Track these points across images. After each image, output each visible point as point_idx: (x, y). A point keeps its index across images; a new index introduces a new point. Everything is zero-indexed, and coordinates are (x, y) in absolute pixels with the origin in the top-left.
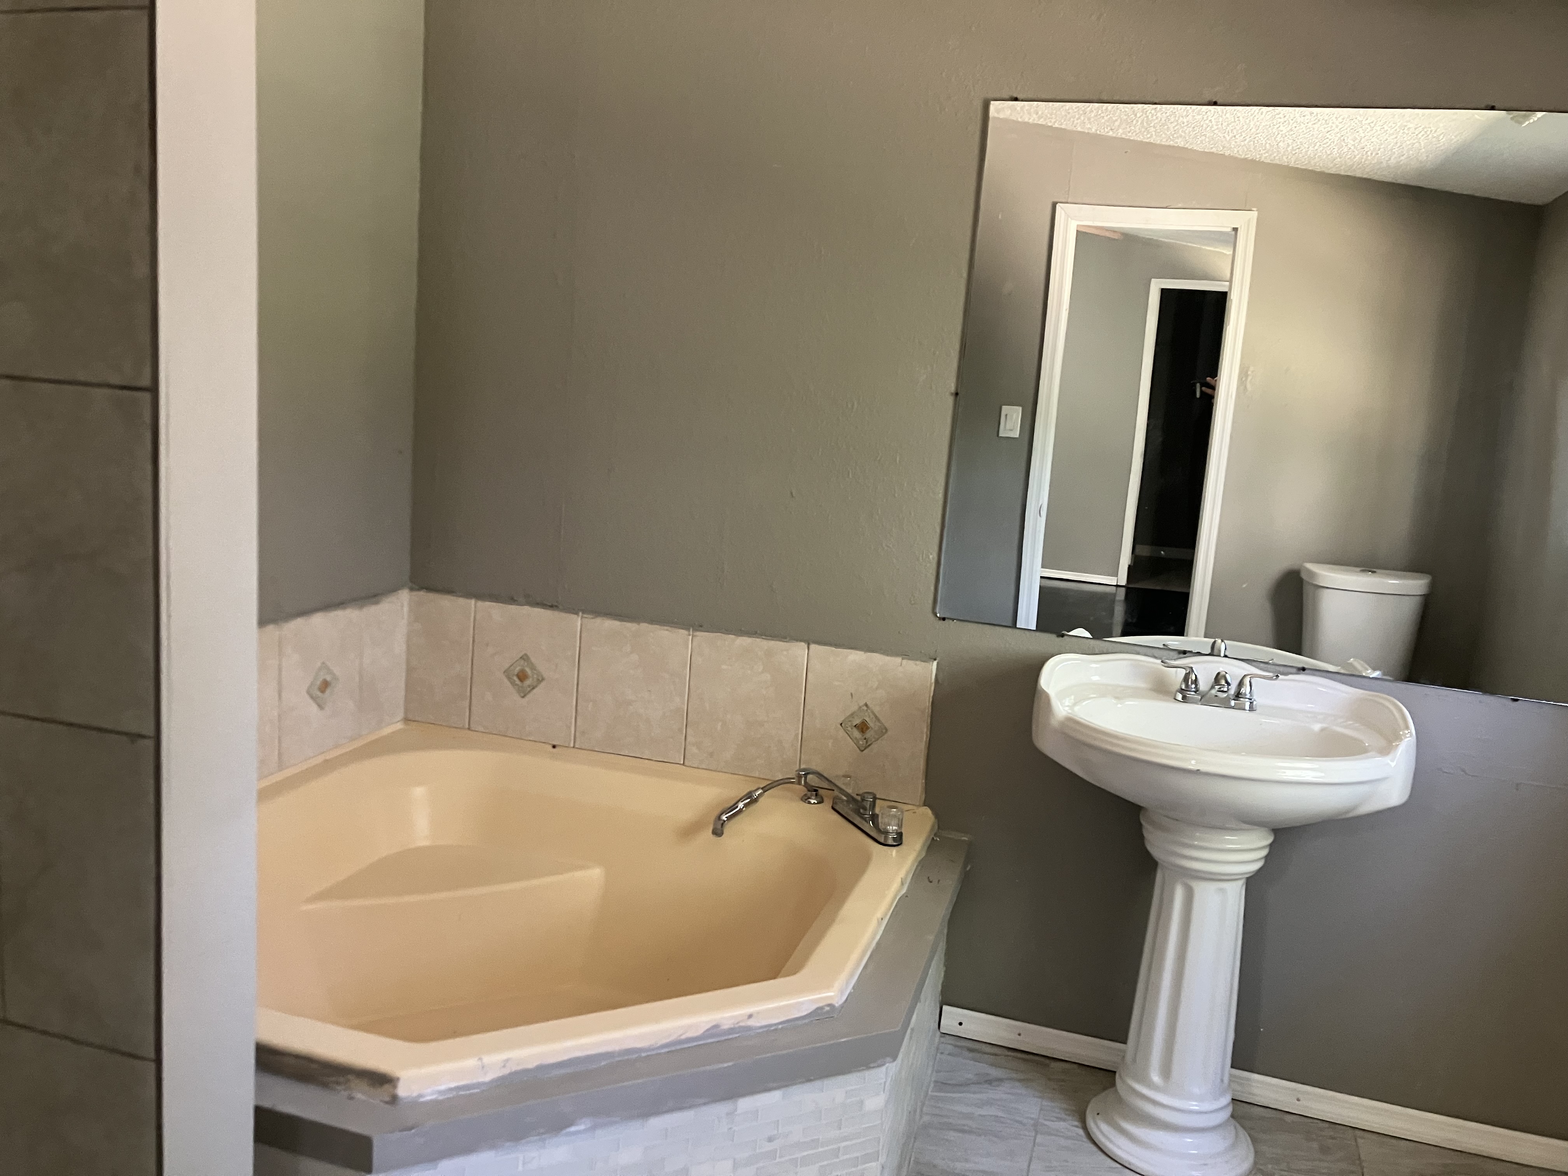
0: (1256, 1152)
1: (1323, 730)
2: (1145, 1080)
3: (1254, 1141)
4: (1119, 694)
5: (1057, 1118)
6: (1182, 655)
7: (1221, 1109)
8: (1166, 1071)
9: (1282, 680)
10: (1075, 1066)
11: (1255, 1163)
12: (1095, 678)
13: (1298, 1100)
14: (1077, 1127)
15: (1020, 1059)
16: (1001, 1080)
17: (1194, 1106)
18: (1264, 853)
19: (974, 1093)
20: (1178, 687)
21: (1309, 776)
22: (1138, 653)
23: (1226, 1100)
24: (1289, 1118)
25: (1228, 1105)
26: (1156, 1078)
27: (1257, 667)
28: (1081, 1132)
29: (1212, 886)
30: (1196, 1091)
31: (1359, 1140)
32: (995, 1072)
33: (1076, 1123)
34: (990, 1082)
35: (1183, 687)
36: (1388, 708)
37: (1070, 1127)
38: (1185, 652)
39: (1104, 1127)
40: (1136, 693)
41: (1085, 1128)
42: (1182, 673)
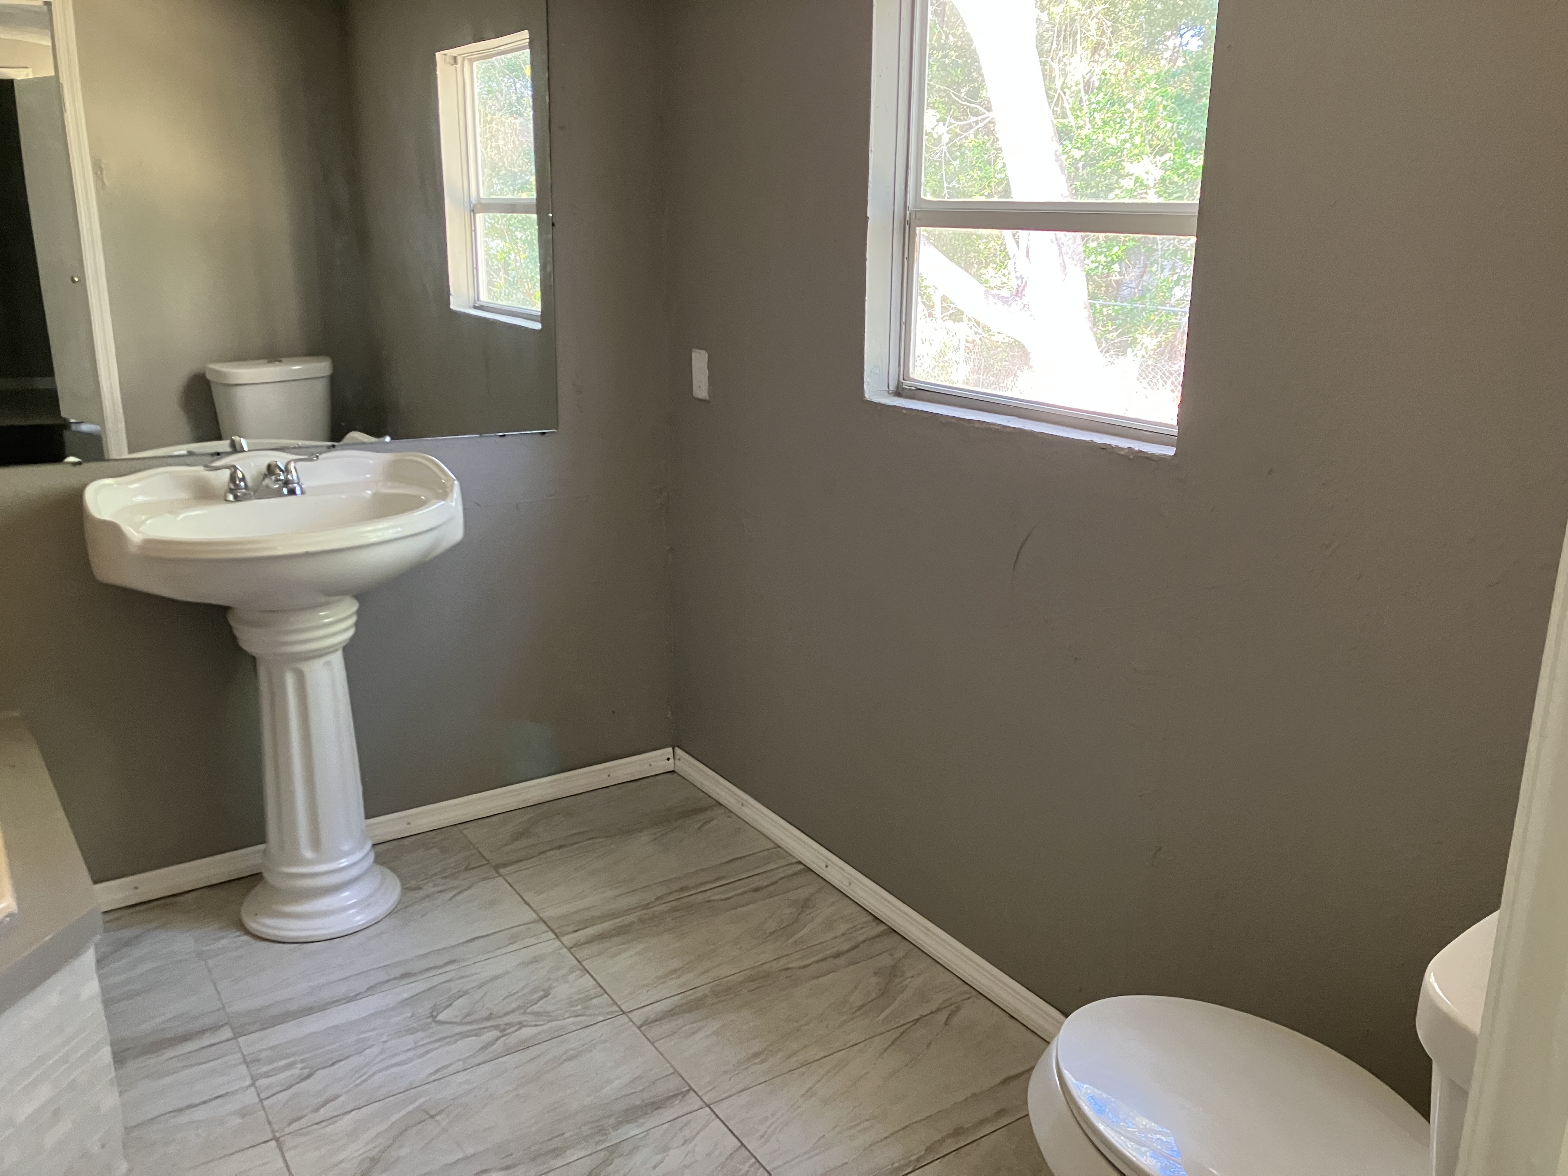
0: (399, 876)
1: (374, 495)
2: (300, 861)
3: (393, 870)
4: (173, 508)
5: (214, 939)
6: (216, 457)
7: (368, 854)
8: (316, 842)
9: (324, 459)
10: (205, 890)
11: (402, 885)
12: (140, 498)
13: (409, 824)
14: (239, 936)
15: (142, 911)
16: (137, 937)
17: (344, 862)
18: (354, 619)
19: (120, 960)
20: (226, 488)
21: (390, 534)
22: (170, 465)
23: (368, 846)
24: (406, 841)
25: (371, 850)
26: (308, 854)
27: (290, 453)
28: (246, 938)
29: (319, 663)
30: (346, 848)
31: (465, 832)
32: (126, 934)
33: (238, 934)
34: (128, 943)
35: (232, 487)
36: (417, 462)
37: (232, 940)
38: (218, 454)
39: (269, 921)
40: (186, 505)
41: (248, 932)
42: (227, 473)
